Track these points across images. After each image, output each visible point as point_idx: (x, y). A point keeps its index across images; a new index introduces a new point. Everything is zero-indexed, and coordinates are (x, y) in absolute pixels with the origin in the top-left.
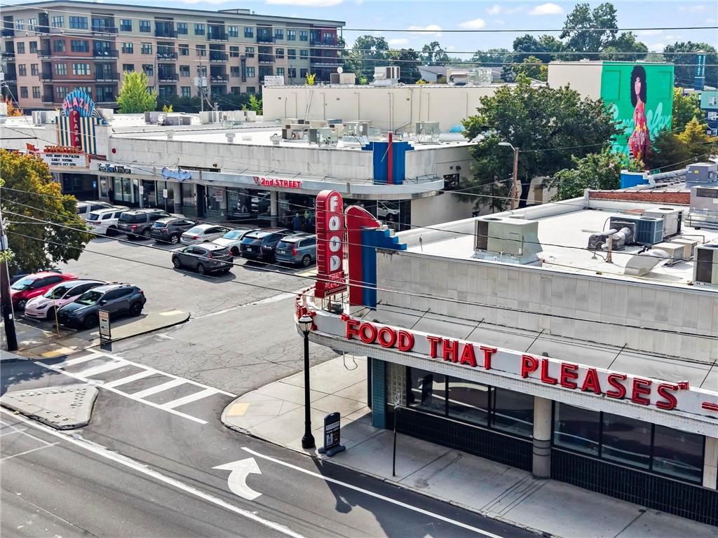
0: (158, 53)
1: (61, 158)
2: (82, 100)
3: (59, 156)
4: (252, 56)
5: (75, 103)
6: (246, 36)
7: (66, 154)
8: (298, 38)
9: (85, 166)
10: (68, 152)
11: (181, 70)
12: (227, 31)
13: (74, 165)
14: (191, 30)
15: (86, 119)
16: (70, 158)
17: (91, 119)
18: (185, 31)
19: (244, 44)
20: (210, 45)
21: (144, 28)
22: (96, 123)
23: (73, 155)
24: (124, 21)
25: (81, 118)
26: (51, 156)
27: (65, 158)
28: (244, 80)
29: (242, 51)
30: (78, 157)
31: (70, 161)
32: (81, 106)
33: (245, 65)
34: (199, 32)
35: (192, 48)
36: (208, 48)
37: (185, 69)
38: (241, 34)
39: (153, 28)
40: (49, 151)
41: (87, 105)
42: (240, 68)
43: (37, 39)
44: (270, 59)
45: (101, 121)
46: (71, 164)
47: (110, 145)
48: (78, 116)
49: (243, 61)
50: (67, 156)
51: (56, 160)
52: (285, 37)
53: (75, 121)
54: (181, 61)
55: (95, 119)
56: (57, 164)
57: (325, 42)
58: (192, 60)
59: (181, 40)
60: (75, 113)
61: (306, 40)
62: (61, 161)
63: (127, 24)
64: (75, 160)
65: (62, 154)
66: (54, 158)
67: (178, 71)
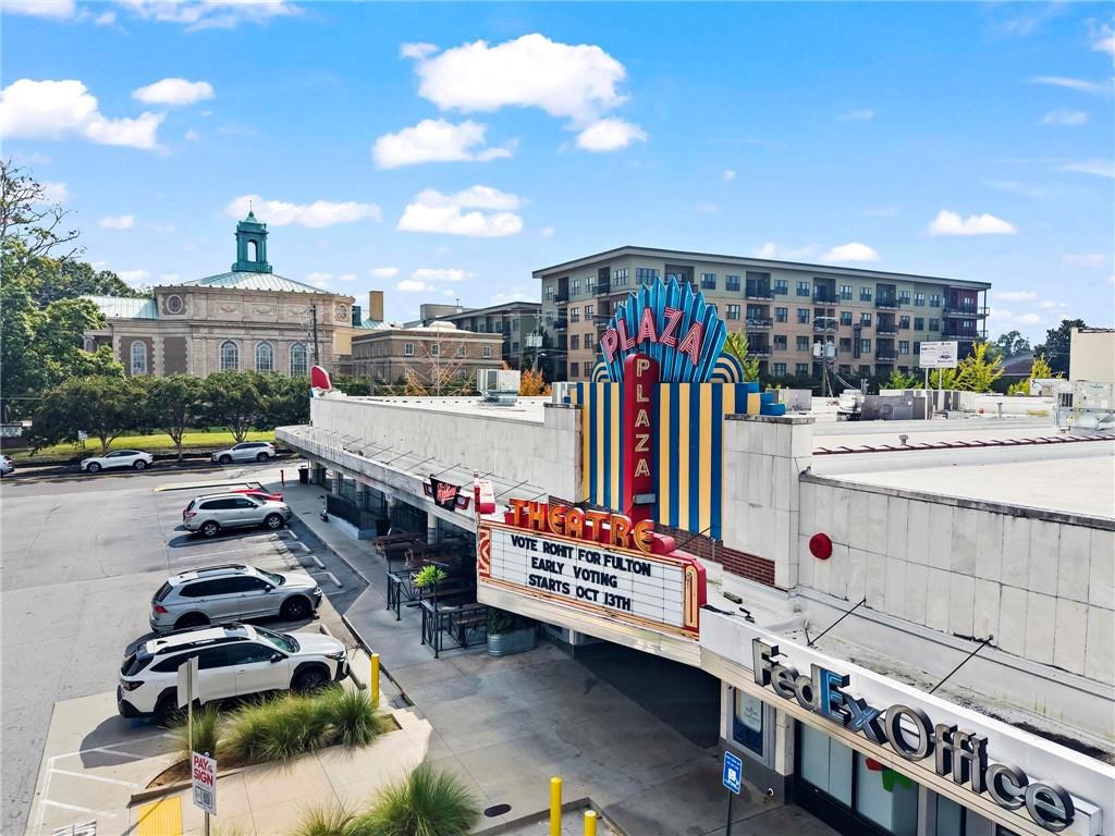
0: (747, 318)
1: (570, 563)
2: (675, 316)
3: (563, 551)
4: (868, 323)
5: (646, 329)
6: (862, 299)
7: (591, 547)
8: (927, 303)
9: (678, 621)
10: (603, 537)
11: (775, 341)
12: (839, 290)
13: (627, 603)
14: (792, 290)
15: (685, 389)
16: (610, 570)
17: (706, 390)
18: (784, 291)
19: (859, 309)
20: (816, 309)
21: (732, 286)
22: (729, 405)
23: (624, 554)
24: (706, 276)
25: (665, 389)
26: (531, 544)
27: (584, 564)
28: (857, 356)
29: (856, 319)
30: (646, 570)
31: (606, 580)
32: (667, 338)
33: (859, 335)
34: (802, 292)
35: (792, 314)
36: (812, 314)
37: (781, 340)
38: (856, 297)
39: (743, 285)
40: (523, 521)
41: (695, 332)
42: (853, 342)
43: (595, 302)
44: (892, 329)
45: (754, 400)
46: (613, 600)
47: (798, 513)
48: (652, 379)
49: (858, 330)
50: (595, 558)
51: (549, 566)
52: (912, 301)
53: (640, 398)
54: (776, 329)
55: (729, 391)
56: (552, 585)
57: (963, 309)
58: (792, 328)
59: (776, 302)
60: (643, 365)
61: (938, 306)
62: (567, 576)
63: (709, 280)
64: (627, 583)
65: (577, 545)
66: (541, 555)
67: (771, 342)
